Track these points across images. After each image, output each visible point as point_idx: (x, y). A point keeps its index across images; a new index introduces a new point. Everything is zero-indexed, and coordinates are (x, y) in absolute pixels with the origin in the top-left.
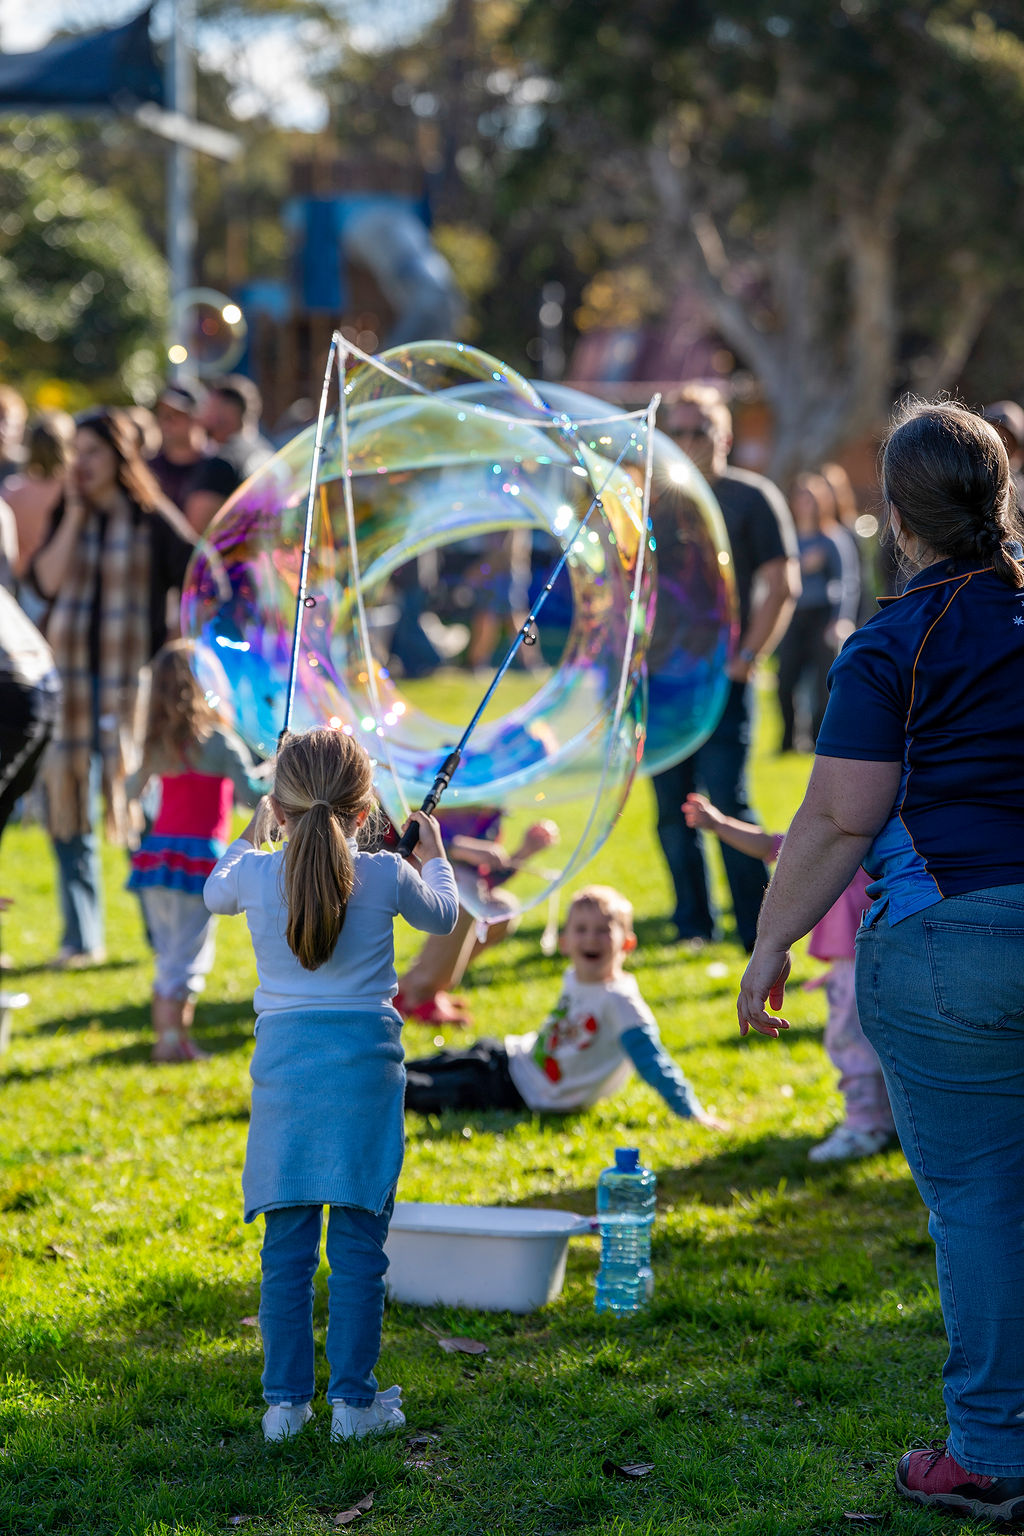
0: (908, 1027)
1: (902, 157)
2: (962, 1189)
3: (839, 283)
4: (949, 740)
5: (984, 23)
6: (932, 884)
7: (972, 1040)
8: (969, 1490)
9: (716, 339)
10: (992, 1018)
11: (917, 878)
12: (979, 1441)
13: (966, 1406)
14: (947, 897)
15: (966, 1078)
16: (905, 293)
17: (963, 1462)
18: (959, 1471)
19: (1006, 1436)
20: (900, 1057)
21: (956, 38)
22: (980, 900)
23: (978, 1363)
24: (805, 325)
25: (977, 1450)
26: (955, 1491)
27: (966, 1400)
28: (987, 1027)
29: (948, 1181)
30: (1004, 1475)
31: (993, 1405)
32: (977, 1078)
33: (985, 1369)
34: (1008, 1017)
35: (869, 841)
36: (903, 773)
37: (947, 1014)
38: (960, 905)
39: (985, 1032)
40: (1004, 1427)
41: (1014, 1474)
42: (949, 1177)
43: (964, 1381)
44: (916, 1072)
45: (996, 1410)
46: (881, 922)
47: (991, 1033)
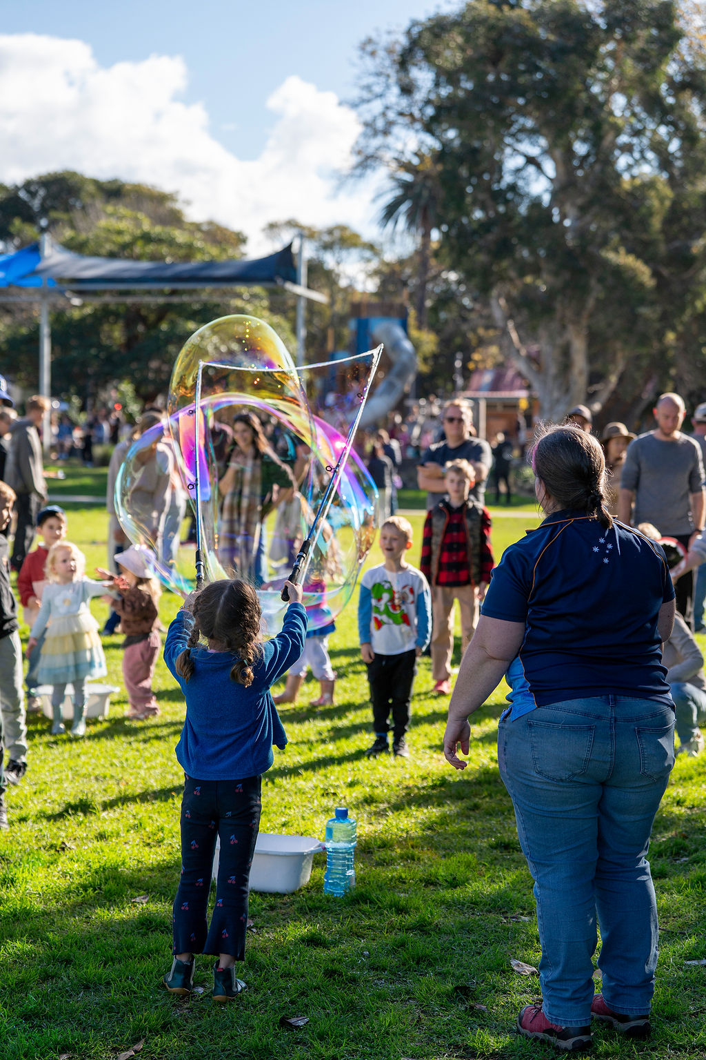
0: (520, 780)
1: (591, 303)
2: (550, 869)
3: (566, 352)
4: (545, 615)
5: (622, 250)
6: (531, 699)
7: (554, 788)
8: (550, 1031)
9: (519, 374)
10: (564, 775)
11: (525, 695)
12: (556, 1006)
13: (550, 987)
14: (539, 707)
15: (552, 809)
16: (591, 358)
17: (547, 1016)
18: (546, 1021)
19: (570, 1004)
20: (517, 795)
21: (611, 256)
22: (557, 709)
23: (556, 965)
24: (553, 370)
25: (555, 1012)
26: (545, 1031)
27: (549, 984)
28: (562, 780)
29: (542, 864)
30: (569, 1025)
31: (564, 987)
32: (557, 809)
33: (560, 968)
34: (574, 775)
35: (506, 664)
36: (526, 629)
37: (540, 773)
38: (546, 712)
39: (561, 784)
40: (570, 999)
41: (574, 1025)
42: (543, 862)
43: (549, 974)
44: (525, 804)
45: (566, 990)
46: (508, 719)
47: (564, 784)
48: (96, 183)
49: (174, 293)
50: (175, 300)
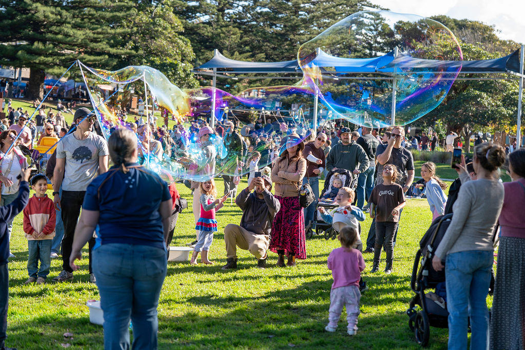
48: (455, 21)
49: (471, 76)
50: (471, 79)
